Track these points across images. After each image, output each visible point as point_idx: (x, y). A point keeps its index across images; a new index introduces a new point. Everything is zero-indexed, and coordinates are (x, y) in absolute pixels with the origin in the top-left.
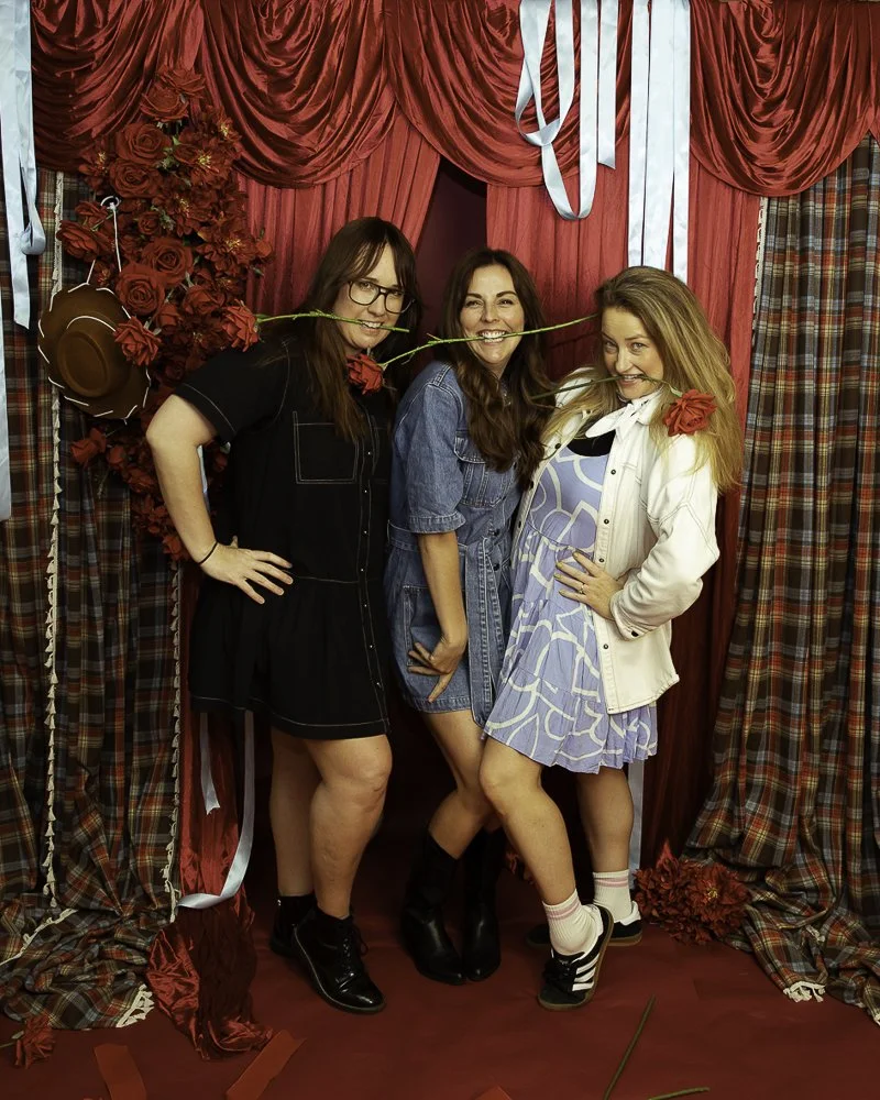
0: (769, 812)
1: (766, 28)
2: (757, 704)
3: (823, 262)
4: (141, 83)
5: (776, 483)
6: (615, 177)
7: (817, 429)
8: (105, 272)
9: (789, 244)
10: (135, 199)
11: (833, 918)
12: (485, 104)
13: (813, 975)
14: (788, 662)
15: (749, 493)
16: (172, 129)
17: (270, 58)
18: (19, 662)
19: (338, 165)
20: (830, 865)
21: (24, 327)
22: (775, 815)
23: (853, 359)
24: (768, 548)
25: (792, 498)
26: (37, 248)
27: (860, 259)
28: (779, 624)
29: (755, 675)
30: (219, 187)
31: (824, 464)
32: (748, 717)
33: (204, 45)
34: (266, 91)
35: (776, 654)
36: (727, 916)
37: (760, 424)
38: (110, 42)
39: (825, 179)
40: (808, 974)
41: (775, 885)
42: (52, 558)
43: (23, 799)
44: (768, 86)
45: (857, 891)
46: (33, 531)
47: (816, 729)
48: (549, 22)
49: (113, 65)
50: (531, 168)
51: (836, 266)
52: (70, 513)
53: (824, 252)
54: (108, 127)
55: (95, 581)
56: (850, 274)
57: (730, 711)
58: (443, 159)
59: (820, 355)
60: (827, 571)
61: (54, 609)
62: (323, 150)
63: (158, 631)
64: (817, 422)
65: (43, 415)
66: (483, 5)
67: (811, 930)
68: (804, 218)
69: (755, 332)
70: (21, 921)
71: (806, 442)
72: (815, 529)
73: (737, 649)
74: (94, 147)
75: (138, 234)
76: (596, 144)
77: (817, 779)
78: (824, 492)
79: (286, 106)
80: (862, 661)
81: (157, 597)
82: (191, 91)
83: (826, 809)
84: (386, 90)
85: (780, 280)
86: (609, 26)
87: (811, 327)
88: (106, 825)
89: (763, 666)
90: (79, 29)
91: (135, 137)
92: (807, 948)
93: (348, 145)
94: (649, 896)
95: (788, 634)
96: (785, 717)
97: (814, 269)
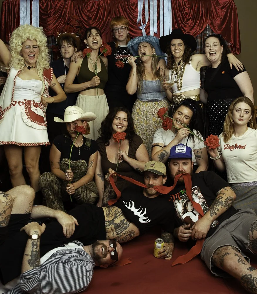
1: (187, 5)
6: (157, 35)
12: (131, 22)
17: (87, 13)
34: (87, 20)
38: (55, 11)
44: (187, 16)
48: (143, 5)
49: (55, 15)
66: (130, 2)
74: (56, 31)
76: (153, 29)
79: (90, 23)
86: (155, 5)
90: (49, 8)
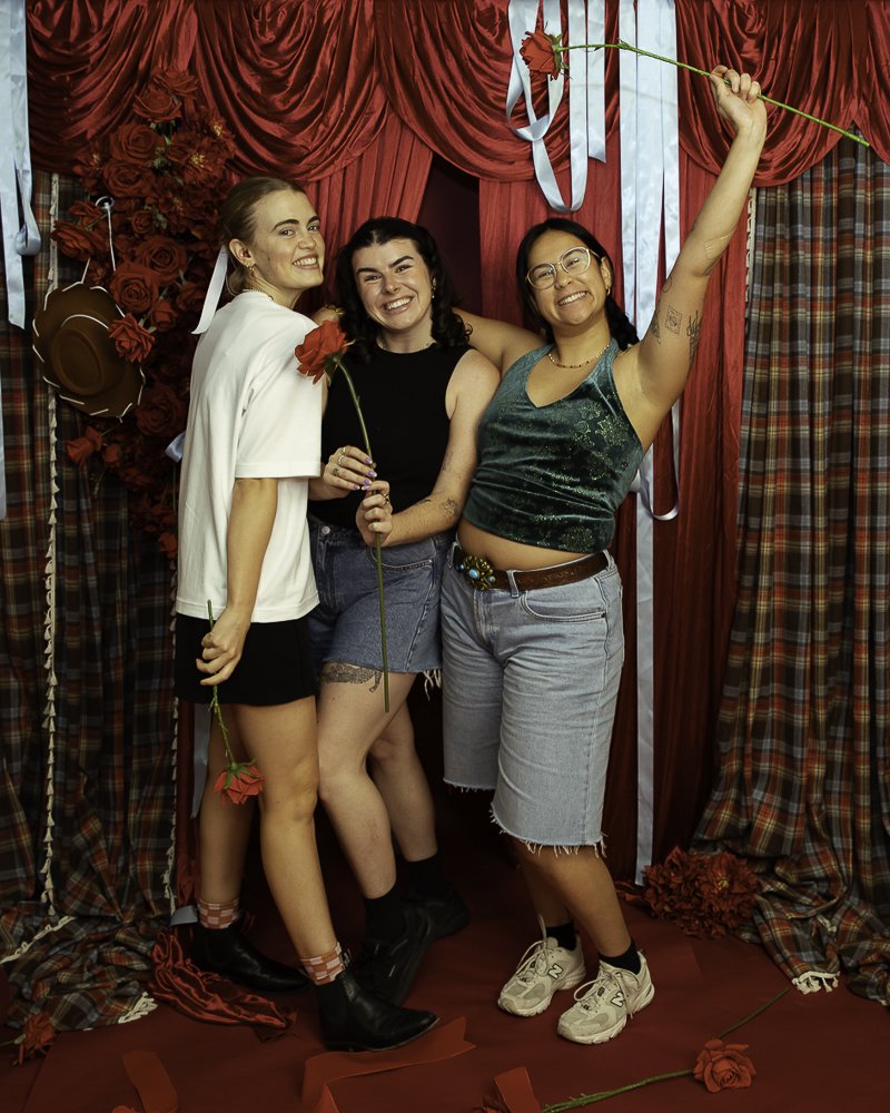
0: (777, 801)
1: (750, 24)
2: (761, 691)
3: (813, 251)
4: (136, 86)
5: (773, 468)
6: (607, 170)
7: (812, 415)
8: (100, 271)
9: (778, 233)
10: (129, 198)
11: (844, 908)
12: (475, 101)
13: (823, 965)
14: (790, 647)
15: (747, 480)
16: (165, 129)
17: (264, 59)
18: (15, 664)
19: (332, 162)
20: (840, 853)
21: (19, 328)
22: (782, 803)
23: (845, 345)
24: (766, 534)
25: (789, 484)
26: (31, 250)
27: (848, 246)
28: (780, 610)
29: (758, 662)
30: (212, 186)
31: (820, 449)
32: (752, 705)
33: (198, 47)
34: (259, 90)
35: (779, 640)
36: (738, 906)
37: (755, 411)
38: (105, 46)
39: (812, 168)
40: (818, 963)
41: (783, 874)
42: (50, 558)
43: (18, 805)
45: (868, 879)
46: (29, 532)
47: (822, 715)
48: (538, 21)
49: (107, 68)
50: (523, 163)
51: (825, 253)
52: (67, 513)
53: (814, 240)
54: (104, 128)
55: (92, 581)
56: (840, 261)
57: (734, 699)
58: (436, 156)
59: (812, 341)
60: (827, 556)
61: (52, 609)
62: (316, 149)
63: (158, 631)
64: (812, 407)
65: (39, 415)
66: (472, 7)
67: (822, 920)
68: (793, 207)
69: (748, 320)
70: (19, 929)
71: (802, 427)
72: (813, 514)
73: (739, 637)
74: (89, 149)
75: (132, 234)
76: (586, 138)
77: (824, 766)
78: (821, 477)
79: (280, 107)
80: (864, 646)
81: (156, 598)
82: (183, 93)
83: (835, 797)
84: (378, 88)
85: (771, 268)
86: (597, 24)
87: (802, 314)
88: (106, 831)
89: (766, 653)
90: (74, 33)
91: (128, 138)
92: (818, 937)
93: (341, 144)
94: (660, 891)
95: (789, 620)
96: (789, 704)
97: (804, 257)
